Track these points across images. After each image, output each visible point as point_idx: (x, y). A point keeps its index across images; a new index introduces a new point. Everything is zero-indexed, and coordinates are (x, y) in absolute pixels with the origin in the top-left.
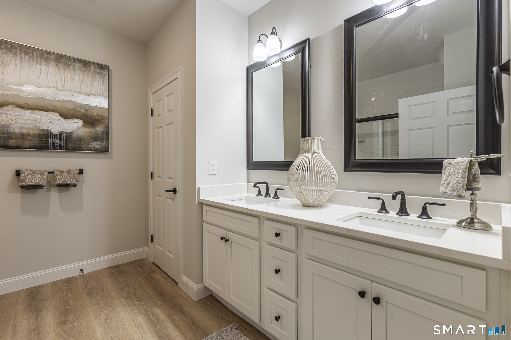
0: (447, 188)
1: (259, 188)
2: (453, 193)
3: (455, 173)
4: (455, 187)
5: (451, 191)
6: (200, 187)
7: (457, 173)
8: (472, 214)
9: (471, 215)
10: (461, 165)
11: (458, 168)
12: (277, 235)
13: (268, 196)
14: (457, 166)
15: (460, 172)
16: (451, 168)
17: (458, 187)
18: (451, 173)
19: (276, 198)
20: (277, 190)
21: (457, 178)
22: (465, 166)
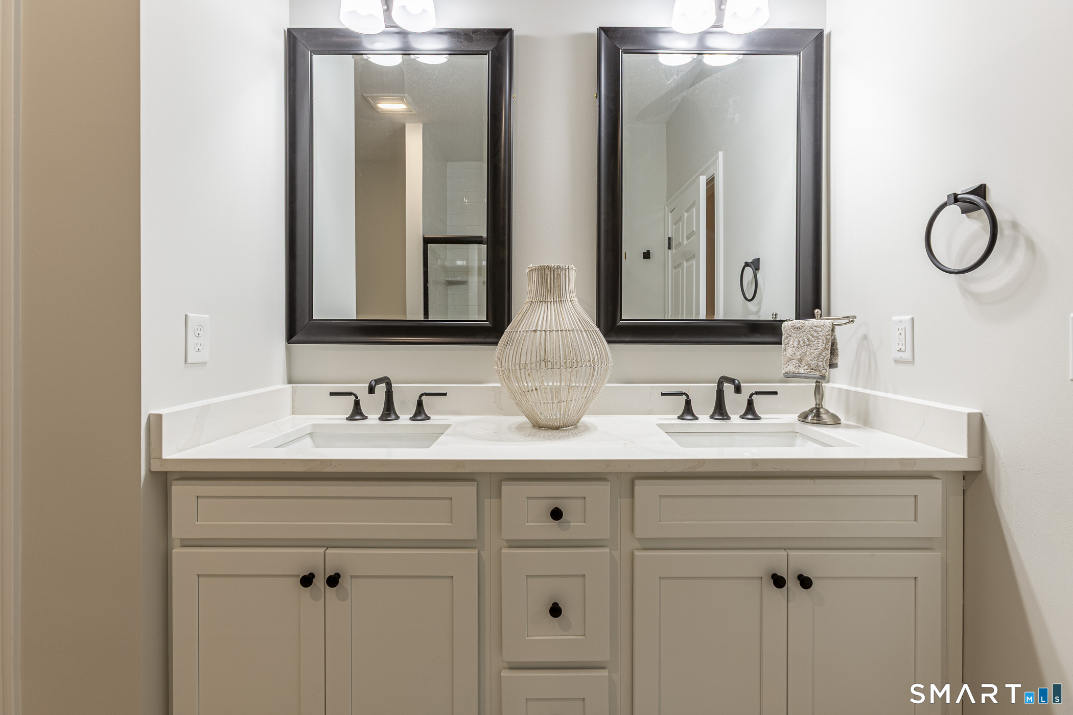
0: (799, 366)
1: (357, 397)
2: (812, 373)
3: (811, 342)
4: (816, 364)
5: (809, 370)
6: (159, 417)
7: (814, 343)
8: (818, 403)
9: (816, 404)
10: (821, 330)
11: (815, 334)
12: (556, 514)
13: (393, 417)
14: (812, 332)
15: (821, 341)
16: (801, 334)
17: (820, 363)
18: (802, 342)
19: (419, 418)
20: (423, 398)
21: (816, 351)
22: (827, 332)
